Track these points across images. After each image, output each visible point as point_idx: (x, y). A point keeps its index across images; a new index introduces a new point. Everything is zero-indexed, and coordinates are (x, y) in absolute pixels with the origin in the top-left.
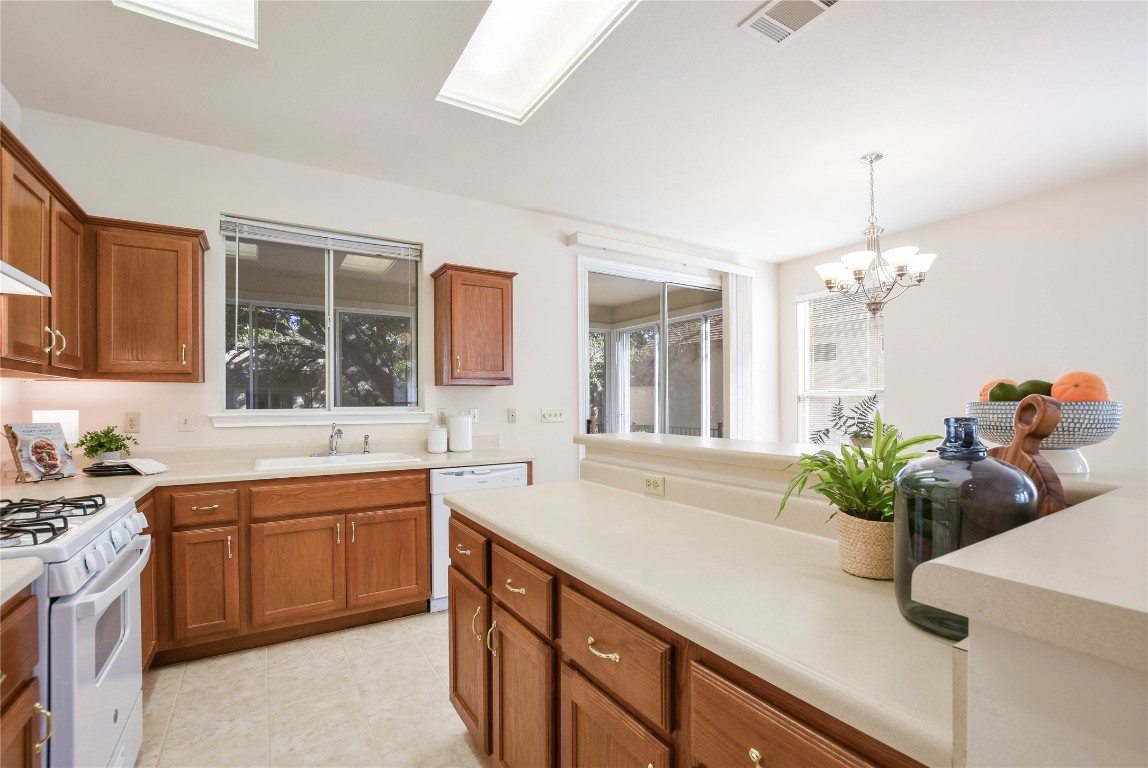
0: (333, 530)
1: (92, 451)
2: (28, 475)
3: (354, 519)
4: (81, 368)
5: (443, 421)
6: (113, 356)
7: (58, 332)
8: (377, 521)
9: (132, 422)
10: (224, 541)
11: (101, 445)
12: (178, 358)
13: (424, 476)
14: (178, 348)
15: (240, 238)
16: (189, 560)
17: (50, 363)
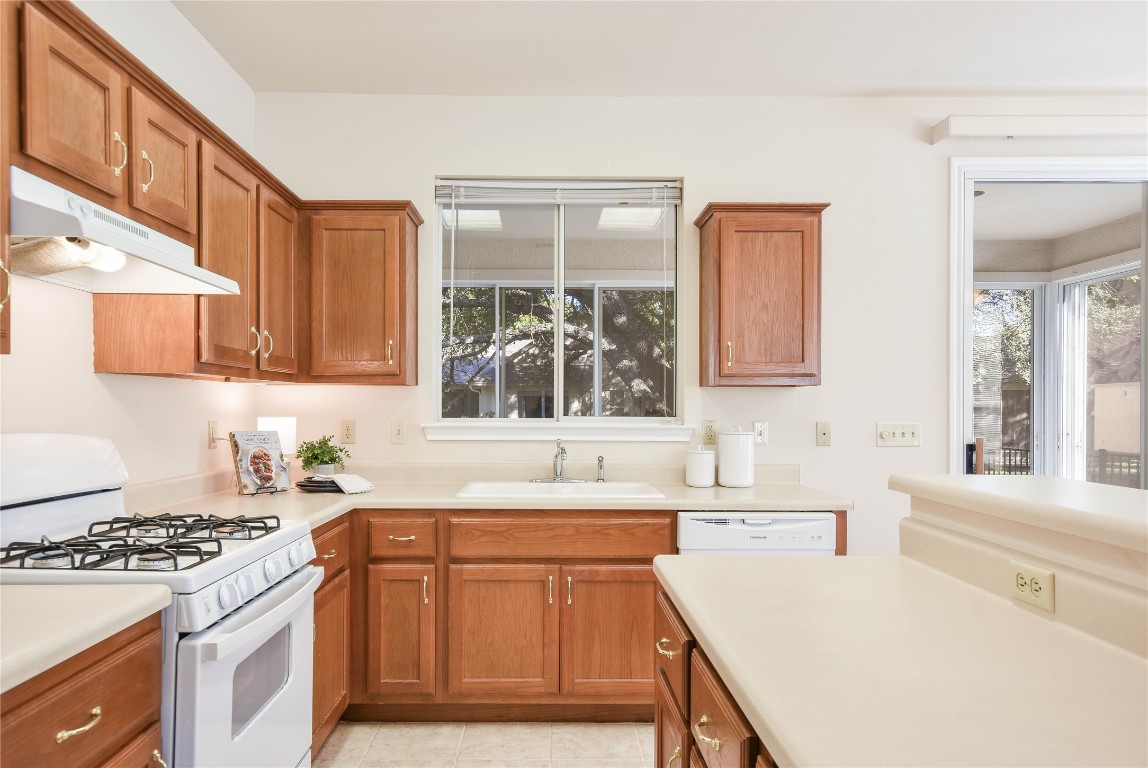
0: (544, 583)
1: (308, 463)
2: (245, 486)
3: (571, 573)
4: (294, 371)
5: (711, 440)
6: (327, 355)
7: (266, 333)
8: (600, 579)
9: (348, 431)
10: (420, 582)
11: (315, 457)
12: (384, 358)
13: (667, 521)
14: (384, 344)
15: (456, 205)
16: (384, 600)
17: (258, 366)
